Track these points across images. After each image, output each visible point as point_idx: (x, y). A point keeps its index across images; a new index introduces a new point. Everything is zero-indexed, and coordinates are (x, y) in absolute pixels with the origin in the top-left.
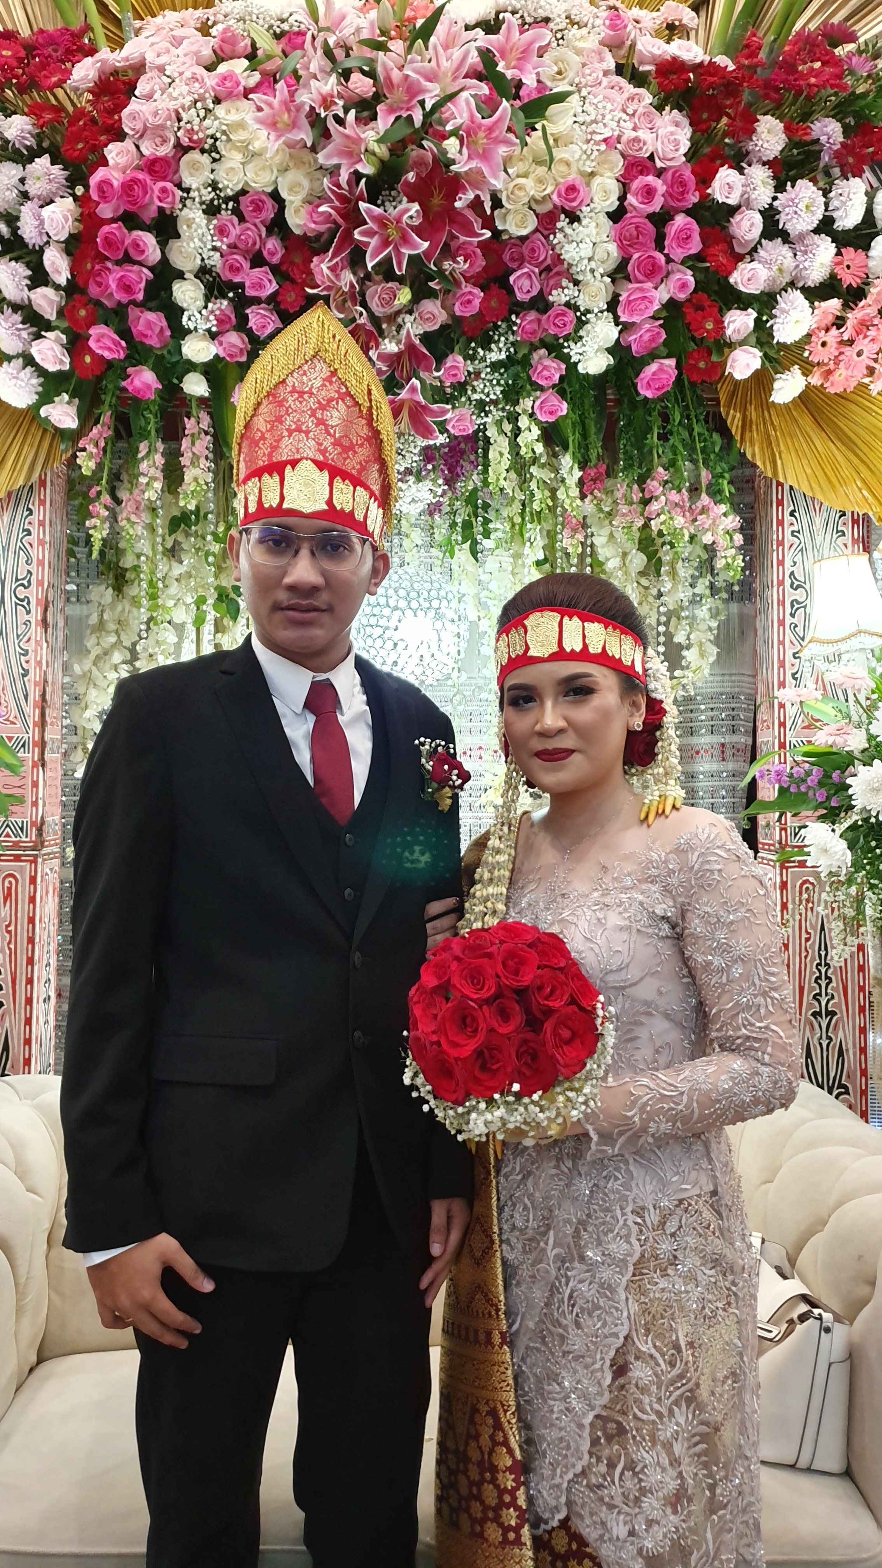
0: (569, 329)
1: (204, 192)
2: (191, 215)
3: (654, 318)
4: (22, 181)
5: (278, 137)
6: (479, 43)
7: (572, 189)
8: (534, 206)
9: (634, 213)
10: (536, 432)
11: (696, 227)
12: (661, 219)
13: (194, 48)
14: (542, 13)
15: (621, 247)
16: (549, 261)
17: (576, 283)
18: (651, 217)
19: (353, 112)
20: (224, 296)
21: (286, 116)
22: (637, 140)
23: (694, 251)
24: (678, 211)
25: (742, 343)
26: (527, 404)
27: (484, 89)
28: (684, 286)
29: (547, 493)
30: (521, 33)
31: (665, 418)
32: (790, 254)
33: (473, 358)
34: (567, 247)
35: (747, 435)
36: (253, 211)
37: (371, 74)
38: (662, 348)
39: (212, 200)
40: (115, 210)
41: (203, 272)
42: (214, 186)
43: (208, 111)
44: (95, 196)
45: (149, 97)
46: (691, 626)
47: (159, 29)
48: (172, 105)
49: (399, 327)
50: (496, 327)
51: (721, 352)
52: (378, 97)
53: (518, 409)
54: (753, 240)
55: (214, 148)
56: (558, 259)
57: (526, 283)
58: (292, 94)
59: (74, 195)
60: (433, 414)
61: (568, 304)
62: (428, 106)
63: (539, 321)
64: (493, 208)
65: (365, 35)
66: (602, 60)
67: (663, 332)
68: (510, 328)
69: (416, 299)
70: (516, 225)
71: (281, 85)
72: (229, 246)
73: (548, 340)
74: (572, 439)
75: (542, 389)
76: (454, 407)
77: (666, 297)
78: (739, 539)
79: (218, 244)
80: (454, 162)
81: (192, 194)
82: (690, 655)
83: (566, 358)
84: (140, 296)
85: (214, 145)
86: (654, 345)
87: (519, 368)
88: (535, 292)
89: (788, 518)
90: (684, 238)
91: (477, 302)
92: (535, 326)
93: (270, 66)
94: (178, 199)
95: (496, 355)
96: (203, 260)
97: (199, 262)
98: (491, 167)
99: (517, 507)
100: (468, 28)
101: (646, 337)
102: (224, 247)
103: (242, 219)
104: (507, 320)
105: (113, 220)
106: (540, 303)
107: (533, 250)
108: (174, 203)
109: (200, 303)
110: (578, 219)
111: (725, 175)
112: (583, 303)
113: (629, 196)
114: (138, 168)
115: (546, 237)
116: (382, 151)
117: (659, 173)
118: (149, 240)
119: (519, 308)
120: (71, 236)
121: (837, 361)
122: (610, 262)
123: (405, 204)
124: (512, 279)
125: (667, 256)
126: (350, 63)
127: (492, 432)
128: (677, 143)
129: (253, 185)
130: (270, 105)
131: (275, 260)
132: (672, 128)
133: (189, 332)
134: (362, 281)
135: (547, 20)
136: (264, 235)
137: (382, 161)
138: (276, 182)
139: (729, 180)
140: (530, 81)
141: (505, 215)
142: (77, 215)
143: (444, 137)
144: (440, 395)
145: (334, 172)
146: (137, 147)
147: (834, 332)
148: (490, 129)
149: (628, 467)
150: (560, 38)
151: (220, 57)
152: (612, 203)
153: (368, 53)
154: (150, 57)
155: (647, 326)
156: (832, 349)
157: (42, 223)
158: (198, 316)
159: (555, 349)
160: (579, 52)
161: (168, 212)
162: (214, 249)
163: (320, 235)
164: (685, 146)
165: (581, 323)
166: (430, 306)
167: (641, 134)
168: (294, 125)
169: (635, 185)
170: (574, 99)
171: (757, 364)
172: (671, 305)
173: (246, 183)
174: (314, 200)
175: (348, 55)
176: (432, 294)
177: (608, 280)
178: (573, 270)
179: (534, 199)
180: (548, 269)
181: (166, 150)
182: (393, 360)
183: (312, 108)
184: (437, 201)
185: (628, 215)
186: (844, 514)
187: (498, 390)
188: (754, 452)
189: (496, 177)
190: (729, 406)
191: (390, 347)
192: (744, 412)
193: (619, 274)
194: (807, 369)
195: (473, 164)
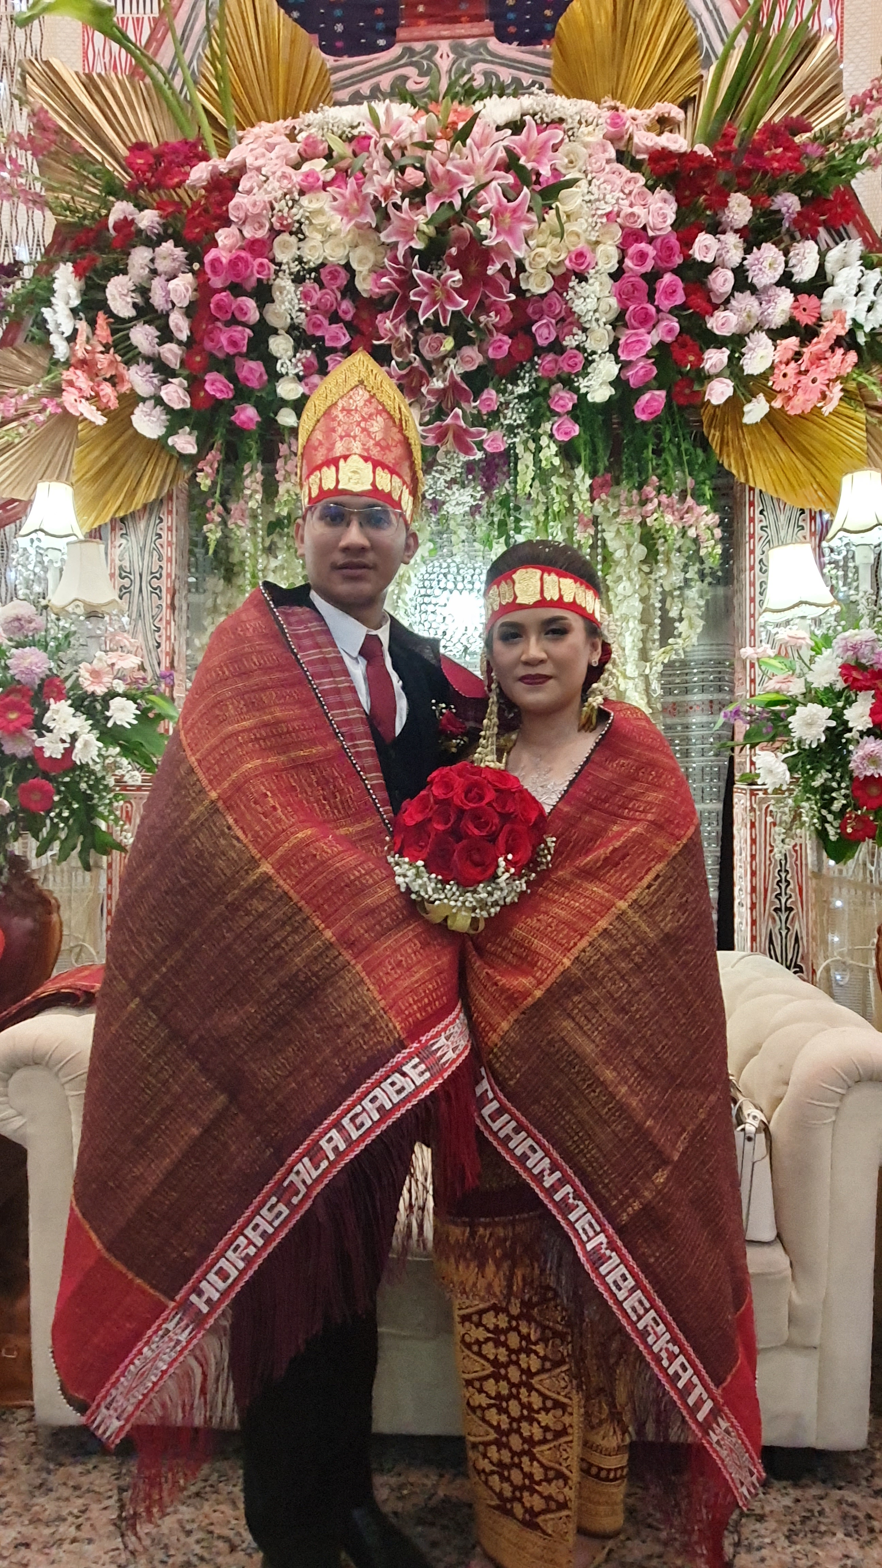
0: (579, 368)
1: (292, 265)
2: (283, 284)
3: (647, 356)
4: (152, 260)
5: (350, 220)
6: (506, 143)
7: (580, 255)
8: (551, 270)
9: (630, 274)
10: (554, 448)
11: (681, 284)
12: (652, 278)
13: (284, 152)
14: (556, 115)
15: (620, 301)
16: (563, 314)
17: (585, 330)
18: (644, 276)
19: (407, 200)
20: (308, 347)
21: (355, 204)
22: (632, 214)
23: (678, 302)
24: (666, 271)
25: (718, 375)
26: (547, 426)
27: (510, 179)
28: (670, 331)
29: (565, 497)
30: (540, 132)
31: (659, 436)
32: (756, 303)
33: (504, 392)
34: (577, 302)
35: (725, 449)
36: (330, 279)
37: (422, 169)
38: (654, 382)
39: (299, 272)
40: (224, 282)
41: (293, 329)
42: (300, 260)
43: (294, 201)
44: (208, 269)
45: (249, 192)
46: (683, 603)
47: (257, 137)
48: (267, 198)
49: (445, 369)
50: (522, 367)
51: (702, 384)
52: (427, 187)
53: (540, 431)
54: (725, 293)
55: (300, 231)
56: (570, 312)
57: (545, 332)
58: (360, 186)
59: (192, 271)
60: (472, 435)
61: (578, 347)
62: (466, 194)
63: (556, 361)
64: (517, 274)
65: (417, 138)
66: (605, 151)
67: (654, 368)
68: (533, 367)
69: (458, 346)
70: (537, 285)
71: (351, 181)
72: (312, 308)
73: (564, 376)
74: (584, 454)
75: (558, 414)
76: (490, 431)
77: (656, 340)
78: (718, 533)
79: (304, 306)
80: (486, 238)
81: (284, 267)
82: (682, 627)
83: (576, 390)
84: (244, 349)
85: (300, 228)
86: (647, 379)
87: (541, 399)
88: (552, 339)
89: (758, 516)
90: (671, 293)
91: (506, 347)
92: (552, 365)
93: (343, 164)
94: (272, 271)
95: (522, 389)
96: (292, 318)
97: (289, 320)
98: (514, 242)
99: (541, 508)
100: (498, 128)
101: (641, 373)
102: (309, 308)
103: (322, 286)
104: (531, 360)
105: (223, 290)
106: (557, 347)
107: (550, 305)
108: (269, 275)
109: (290, 353)
110: (586, 280)
111: (704, 239)
112: (589, 346)
113: (626, 260)
114: (242, 248)
115: (561, 295)
116: (430, 230)
117: (651, 241)
118: (251, 304)
119: (540, 351)
120: (191, 302)
121: (796, 388)
122: (611, 313)
123: (448, 272)
124: (534, 328)
125: (657, 307)
126: (404, 161)
127: (520, 450)
128: (665, 216)
129: (330, 259)
130: (342, 195)
131: (348, 318)
132: (660, 204)
133: (282, 376)
134: (415, 333)
135: (561, 120)
136: (339, 297)
137: (430, 239)
138: (348, 256)
139: (707, 243)
140: (545, 171)
141: (529, 277)
142: (195, 286)
143: (480, 217)
144: (477, 420)
145: (394, 246)
146: (241, 231)
147: (793, 365)
148: (514, 211)
149: (630, 476)
150: (571, 134)
151: (304, 158)
152: (613, 266)
153: (419, 152)
154: (249, 161)
155: (641, 364)
156: (792, 380)
157: (168, 293)
158: (289, 363)
159: (568, 383)
160: (586, 145)
161: (265, 282)
162: (301, 310)
163: (383, 297)
164: (671, 218)
165: (589, 362)
166: (470, 352)
167: (636, 209)
168: (361, 211)
169: (631, 251)
170: (583, 183)
171: (730, 392)
172: (661, 345)
173: (325, 258)
174: (378, 271)
175: (403, 155)
176: (470, 342)
177: (609, 327)
178: (583, 320)
179: (550, 264)
180: (563, 320)
181: (262, 233)
182: (441, 394)
183: (376, 197)
184: (473, 268)
185: (626, 275)
186: (803, 512)
187: (523, 416)
188: (731, 464)
189: (519, 249)
190: (710, 426)
191: (438, 384)
192: (722, 431)
193: (618, 322)
194: (771, 395)
195: (500, 239)
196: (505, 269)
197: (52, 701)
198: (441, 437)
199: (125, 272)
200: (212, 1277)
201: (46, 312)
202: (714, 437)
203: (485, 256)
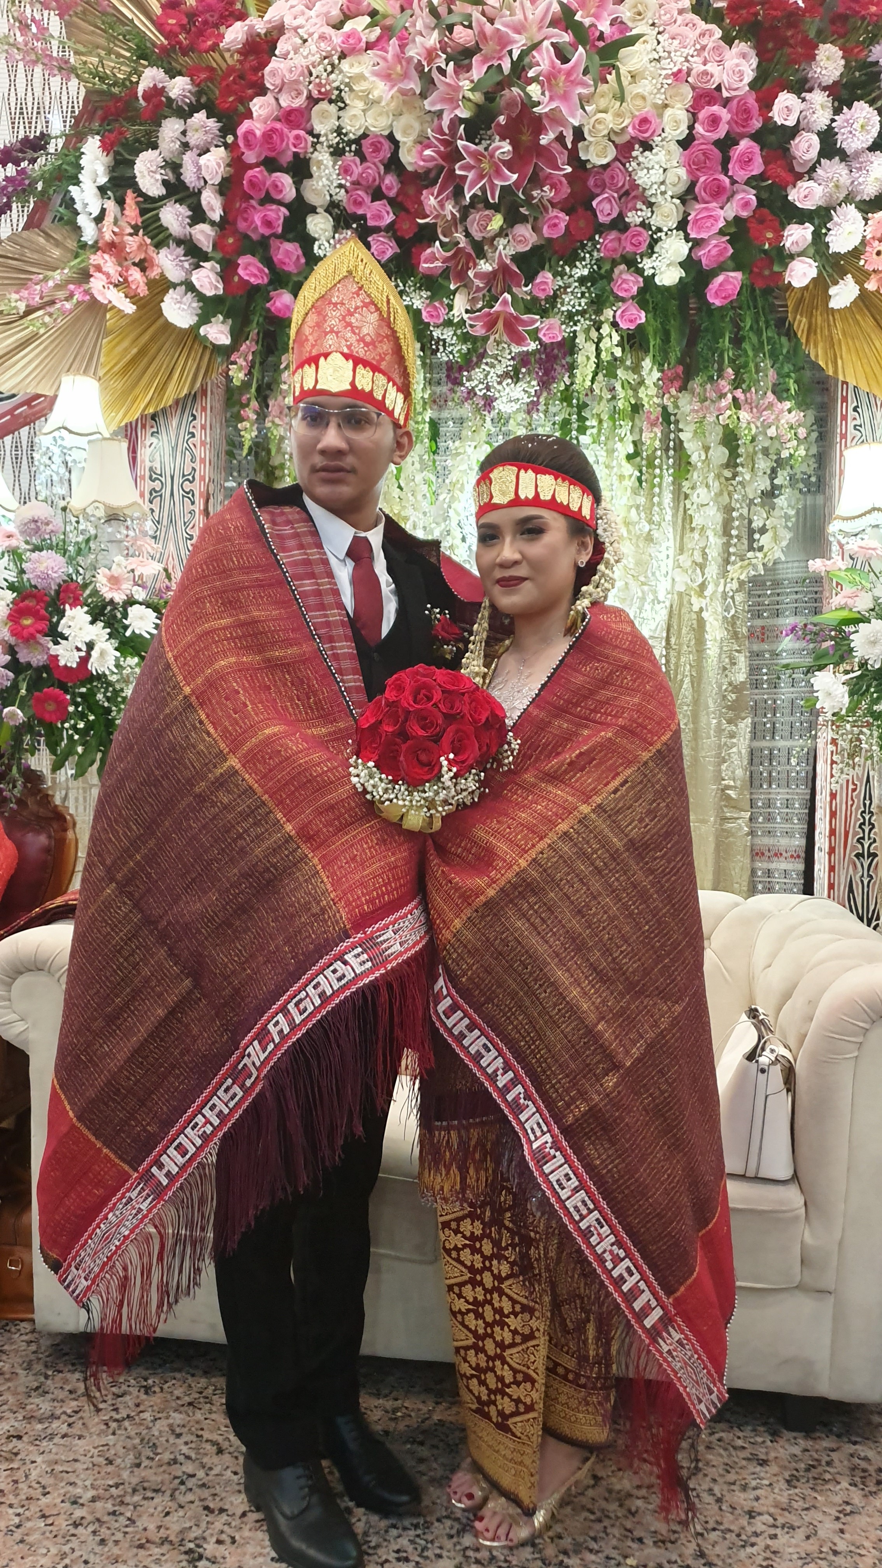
0: (644, 248)
1: (330, 137)
2: (320, 158)
3: (721, 232)
4: (184, 133)
5: (393, 86)
7: (645, 121)
8: (614, 138)
9: (701, 141)
10: (616, 338)
11: (759, 152)
12: (726, 144)
13: (324, 11)
15: (690, 172)
16: (627, 187)
17: (650, 205)
18: (717, 143)
19: (452, 64)
20: (348, 227)
21: (399, 68)
22: (705, 73)
23: (756, 172)
24: (743, 136)
25: (801, 254)
26: (608, 313)
27: (565, 37)
28: (746, 204)
29: (631, 393)
31: (738, 324)
32: (845, 172)
33: (561, 274)
34: (641, 173)
35: (812, 338)
36: (373, 152)
37: (471, 27)
38: (729, 262)
39: (338, 143)
40: (258, 156)
41: (332, 207)
42: (339, 131)
43: (334, 66)
44: (241, 143)
45: (285, 57)
48: (304, 63)
49: (494, 250)
50: (582, 246)
51: (782, 265)
52: (475, 47)
53: (602, 318)
54: (810, 160)
55: (340, 99)
56: (634, 185)
57: (607, 207)
58: (402, 48)
59: (226, 145)
60: (524, 323)
61: (642, 224)
62: (515, 56)
63: (620, 240)
64: (575, 143)
67: (729, 246)
68: (594, 247)
69: (509, 224)
70: (597, 155)
71: (394, 42)
72: (353, 183)
73: (629, 256)
74: (653, 344)
75: (622, 299)
76: (544, 318)
77: (731, 215)
78: (803, 432)
79: (343, 182)
80: (537, 104)
81: (322, 139)
82: (762, 539)
83: (640, 272)
84: (280, 230)
85: (339, 96)
86: (722, 259)
87: (603, 282)
88: (615, 215)
89: (851, 413)
90: (747, 161)
91: (563, 225)
92: (615, 244)
93: (388, 23)
94: (310, 144)
95: (581, 271)
96: (331, 196)
97: (328, 198)
98: (569, 107)
101: (714, 252)
102: (348, 184)
103: (363, 159)
104: (592, 239)
105: (257, 165)
106: (619, 224)
107: (613, 178)
108: (306, 148)
109: (329, 233)
110: (651, 149)
111: (785, 99)
112: (655, 221)
113: (696, 125)
114: (277, 119)
115: (624, 165)
116: (477, 97)
117: (726, 103)
118: (286, 180)
119: (601, 229)
120: (224, 179)
122: (680, 185)
123: (497, 143)
124: (594, 203)
125: (730, 177)
126: (453, 20)
127: (580, 339)
128: (741, 74)
129: (372, 129)
130: (384, 58)
131: (392, 194)
132: (739, 59)
134: (462, 210)
136: (382, 172)
137: (476, 107)
138: (391, 126)
139: (788, 103)
140: (605, 27)
141: (588, 146)
142: (228, 161)
143: (531, 81)
144: (529, 306)
145: (439, 114)
146: (277, 99)
148: (569, 73)
149: (705, 368)
151: (346, 16)
152: (682, 132)
153: (469, 10)
154: (288, 20)
155: (714, 242)
157: (199, 169)
158: (327, 245)
159: (631, 263)
161: (302, 156)
162: (340, 186)
163: (428, 171)
164: (750, 75)
165: (655, 241)
166: (522, 230)
167: (709, 67)
168: (405, 76)
169: (702, 115)
170: (648, 41)
171: (813, 273)
172: (736, 221)
173: (367, 128)
174: (422, 142)
175: (452, 13)
176: (524, 219)
177: (678, 201)
178: (648, 193)
179: (612, 131)
180: (627, 193)
181: (300, 102)
182: (490, 278)
183: (418, 61)
184: (525, 139)
185: (696, 142)
187: (584, 302)
188: (818, 355)
189: (574, 116)
190: (796, 311)
191: (485, 267)
192: (810, 316)
193: (687, 196)
194: (862, 276)
195: (553, 105)
196: (560, 138)
197: (67, 607)
198: (491, 325)
199: (155, 147)
200: (172, 1151)
201: (74, 190)
202: (801, 324)
203: (538, 125)
